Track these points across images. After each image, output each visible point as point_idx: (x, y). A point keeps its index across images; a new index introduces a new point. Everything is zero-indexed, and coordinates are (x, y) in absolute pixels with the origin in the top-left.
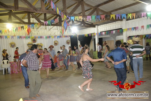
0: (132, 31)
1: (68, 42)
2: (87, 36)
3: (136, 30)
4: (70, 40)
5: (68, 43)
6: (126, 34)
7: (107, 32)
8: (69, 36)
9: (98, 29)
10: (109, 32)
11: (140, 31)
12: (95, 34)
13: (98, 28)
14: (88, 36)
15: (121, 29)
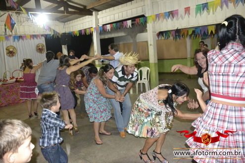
0: (165, 20)
1: (41, 47)
2: (78, 35)
3: (173, 17)
4: (44, 44)
5: (40, 50)
6: (154, 27)
7: (114, 24)
8: (42, 35)
9: (97, 20)
10: (119, 25)
11: (182, 19)
12: (93, 30)
13: (98, 17)
14: (80, 34)
15: (143, 16)
